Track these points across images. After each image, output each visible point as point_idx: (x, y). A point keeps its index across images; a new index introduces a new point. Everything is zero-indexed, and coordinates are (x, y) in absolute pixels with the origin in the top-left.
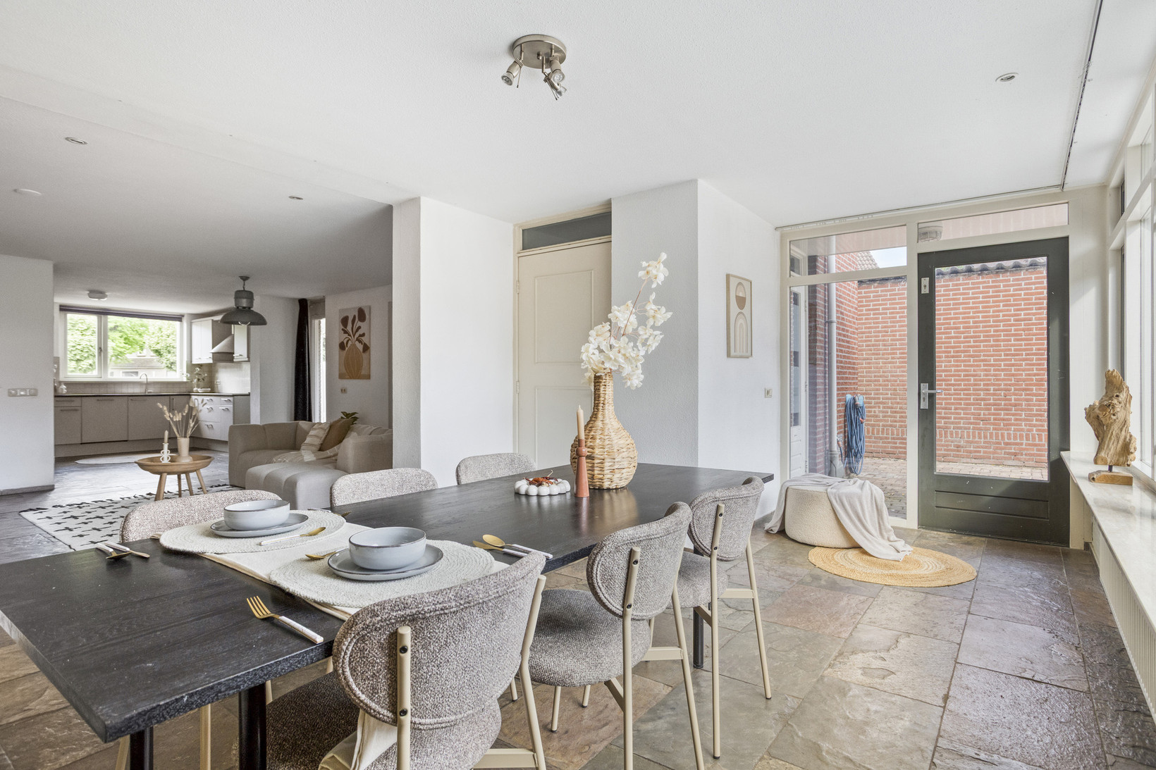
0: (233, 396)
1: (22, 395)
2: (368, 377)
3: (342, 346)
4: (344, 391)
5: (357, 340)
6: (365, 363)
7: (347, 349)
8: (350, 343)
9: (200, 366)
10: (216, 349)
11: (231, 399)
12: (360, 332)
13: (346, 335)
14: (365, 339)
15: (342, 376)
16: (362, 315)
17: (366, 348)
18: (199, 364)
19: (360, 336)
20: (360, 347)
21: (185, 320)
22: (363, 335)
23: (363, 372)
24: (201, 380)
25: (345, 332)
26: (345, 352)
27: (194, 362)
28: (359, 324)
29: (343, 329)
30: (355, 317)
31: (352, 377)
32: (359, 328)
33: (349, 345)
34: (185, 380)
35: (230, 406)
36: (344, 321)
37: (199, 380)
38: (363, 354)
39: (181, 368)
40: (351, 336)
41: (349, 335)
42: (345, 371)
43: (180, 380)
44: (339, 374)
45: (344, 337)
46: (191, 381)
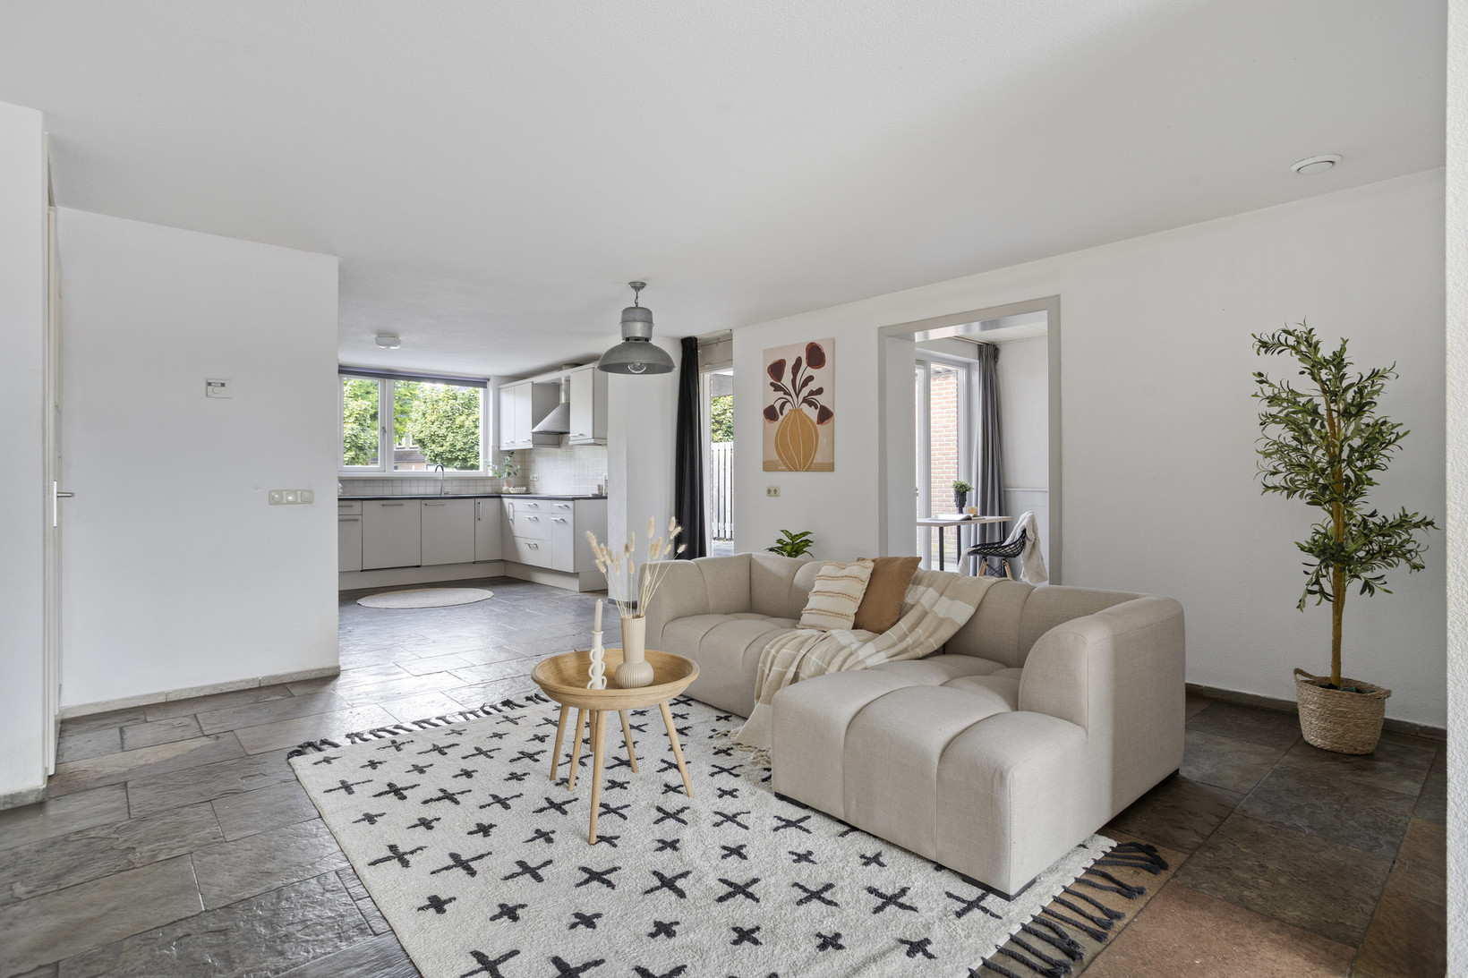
0: (573, 499)
1: (289, 503)
2: (830, 467)
3: (771, 414)
4: (773, 492)
5: (805, 400)
6: (823, 441)
7: (781, 418)
8: (788, 407)
9: (511, 453)
10: (539, 427)
11: (570, 504)
12: (812, 386)
13: (781, 394)
14: (821, 400)
15: (768, 467)
16: (815, 356)
17: (825, 415)
18: (508, 451)
19: (812, 393)
20: (813, 414)
21: (490, 385)
22: (820, 391)
23: (818, 459)
24: (512, 474)
25: (777, 388)
26: (776, 424)
27: (502, 449)
28: (810, 371)
29: (772, 384)
30: (799, 361)
31: (793, 467)
32: (810, 378)
33: (786, 411)
34: (491, 474)
35: (569, 516)
36: (776, 369)
37: (509, 474)
38: (818, 426)
39: (486, 456)
40: (791, 396)
41: (786, 393)
42: (777, 458)
43: (484, 475)
44: (764, 463)
45: (774, 398)
46: (500, 477)
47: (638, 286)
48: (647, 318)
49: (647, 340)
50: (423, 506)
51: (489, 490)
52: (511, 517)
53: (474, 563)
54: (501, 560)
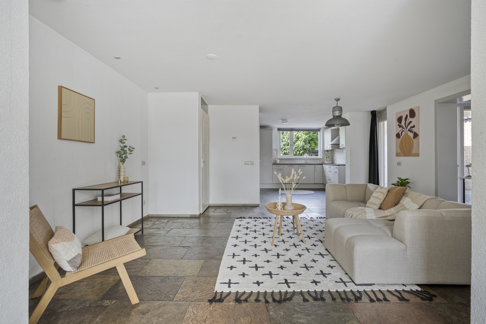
0: (338, 165)
1: (249, 164)
2: (417, 155)
3: (398, 136)
4: (399, 164)
5: (409, 130)
6: (415, 145)
7: (401, 137)
8: (404, 133)
10: (333, 142)
11: (338, 167)
12: (411, 125)
13: (401, 128)
14: (414, 130)
15: (398, 155)
16: (412, 113)
17: (416, 135)
18: (327, 150)
19: (411, 127)
20: (411, 135)
21: (321, 130)
22: (414, 127)
23: (414, 152)
25: (400, 126)
26: (400, 139)
27: (325, 150)
28: (411, 119)
29: (398, 125)
30: (407, 116)
31: (405, 155)
32: (411, 122)
33: (403, 135)
34: (322, 157)
35: (337, 171)
36: (400, 120)
37: (327, 157)
38: (413, 140)
39: (320, 152)
40: (404, 129)
41: (403, 128)
42: (400, 152)
43: (320, 158)
44: (396, 153)
45: (399, 130)
46: (324, 158)
47: (338, 100)
48: (340, 109)
49: (340, 116)
50: (299, 167)
51: (321, 162)
52: (325, 171)
53: (314, 184)
54: (323, 184)
